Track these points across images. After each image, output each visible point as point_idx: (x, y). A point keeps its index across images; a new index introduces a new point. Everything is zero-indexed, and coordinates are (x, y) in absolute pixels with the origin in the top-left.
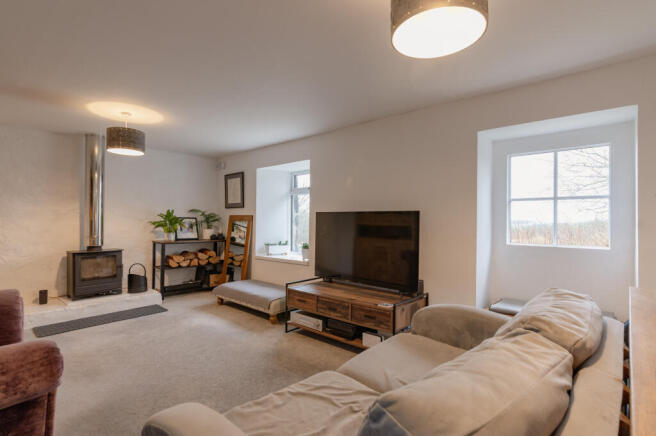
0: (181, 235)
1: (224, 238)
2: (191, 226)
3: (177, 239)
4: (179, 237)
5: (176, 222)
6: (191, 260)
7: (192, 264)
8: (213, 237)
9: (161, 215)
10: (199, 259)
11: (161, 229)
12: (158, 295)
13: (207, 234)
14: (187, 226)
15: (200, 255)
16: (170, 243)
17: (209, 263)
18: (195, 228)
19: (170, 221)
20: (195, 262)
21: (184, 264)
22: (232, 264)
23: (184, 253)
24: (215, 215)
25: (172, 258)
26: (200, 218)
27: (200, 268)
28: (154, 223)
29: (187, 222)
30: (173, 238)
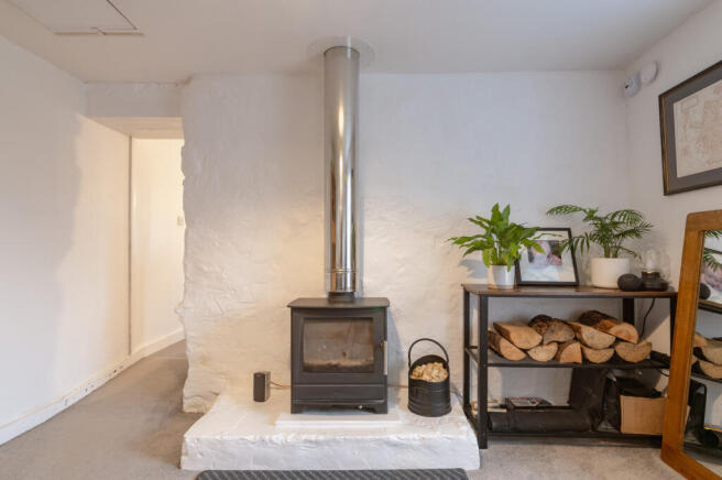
0: (531, 274)
1: (664, 286)
2: (556, 250)
3: (519, 284)
4: (525, 278)
5: (516, 239)
6: (561, 345)
7: (564, 358)
8: (625, 283)
9: (479, 221)
10: (584, 344)
11: (478, 256)
12: (468, 435)
13: (606, 272)
14: (547, 249)
15: (588, 332)
16: (500, 293)
17: (616, 360)
18: (566, 255)
19: (501, 236)
20: (573, 353)
21: (543, 355)
22: (696, 370)
23: (540, 323)
24: (632, 215)
25: (505, 335)
26: (582, 228)
27: (583, 375)
28: (461, 241)
29: (545, 238)
30: (507, 278)
